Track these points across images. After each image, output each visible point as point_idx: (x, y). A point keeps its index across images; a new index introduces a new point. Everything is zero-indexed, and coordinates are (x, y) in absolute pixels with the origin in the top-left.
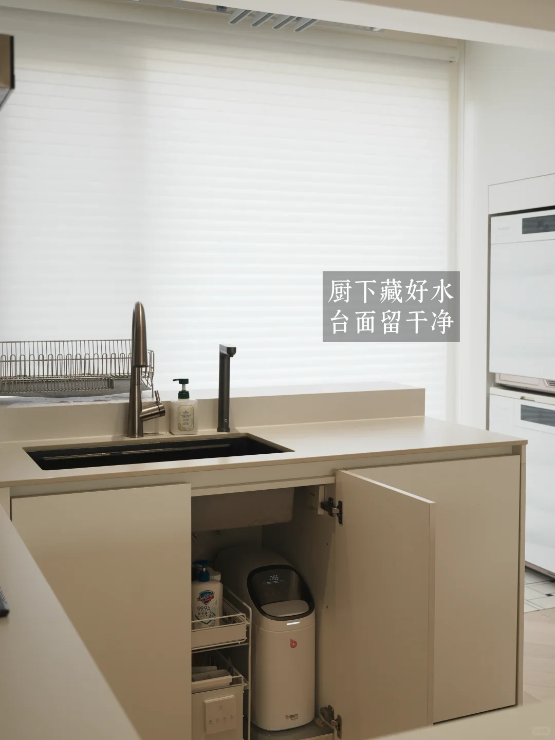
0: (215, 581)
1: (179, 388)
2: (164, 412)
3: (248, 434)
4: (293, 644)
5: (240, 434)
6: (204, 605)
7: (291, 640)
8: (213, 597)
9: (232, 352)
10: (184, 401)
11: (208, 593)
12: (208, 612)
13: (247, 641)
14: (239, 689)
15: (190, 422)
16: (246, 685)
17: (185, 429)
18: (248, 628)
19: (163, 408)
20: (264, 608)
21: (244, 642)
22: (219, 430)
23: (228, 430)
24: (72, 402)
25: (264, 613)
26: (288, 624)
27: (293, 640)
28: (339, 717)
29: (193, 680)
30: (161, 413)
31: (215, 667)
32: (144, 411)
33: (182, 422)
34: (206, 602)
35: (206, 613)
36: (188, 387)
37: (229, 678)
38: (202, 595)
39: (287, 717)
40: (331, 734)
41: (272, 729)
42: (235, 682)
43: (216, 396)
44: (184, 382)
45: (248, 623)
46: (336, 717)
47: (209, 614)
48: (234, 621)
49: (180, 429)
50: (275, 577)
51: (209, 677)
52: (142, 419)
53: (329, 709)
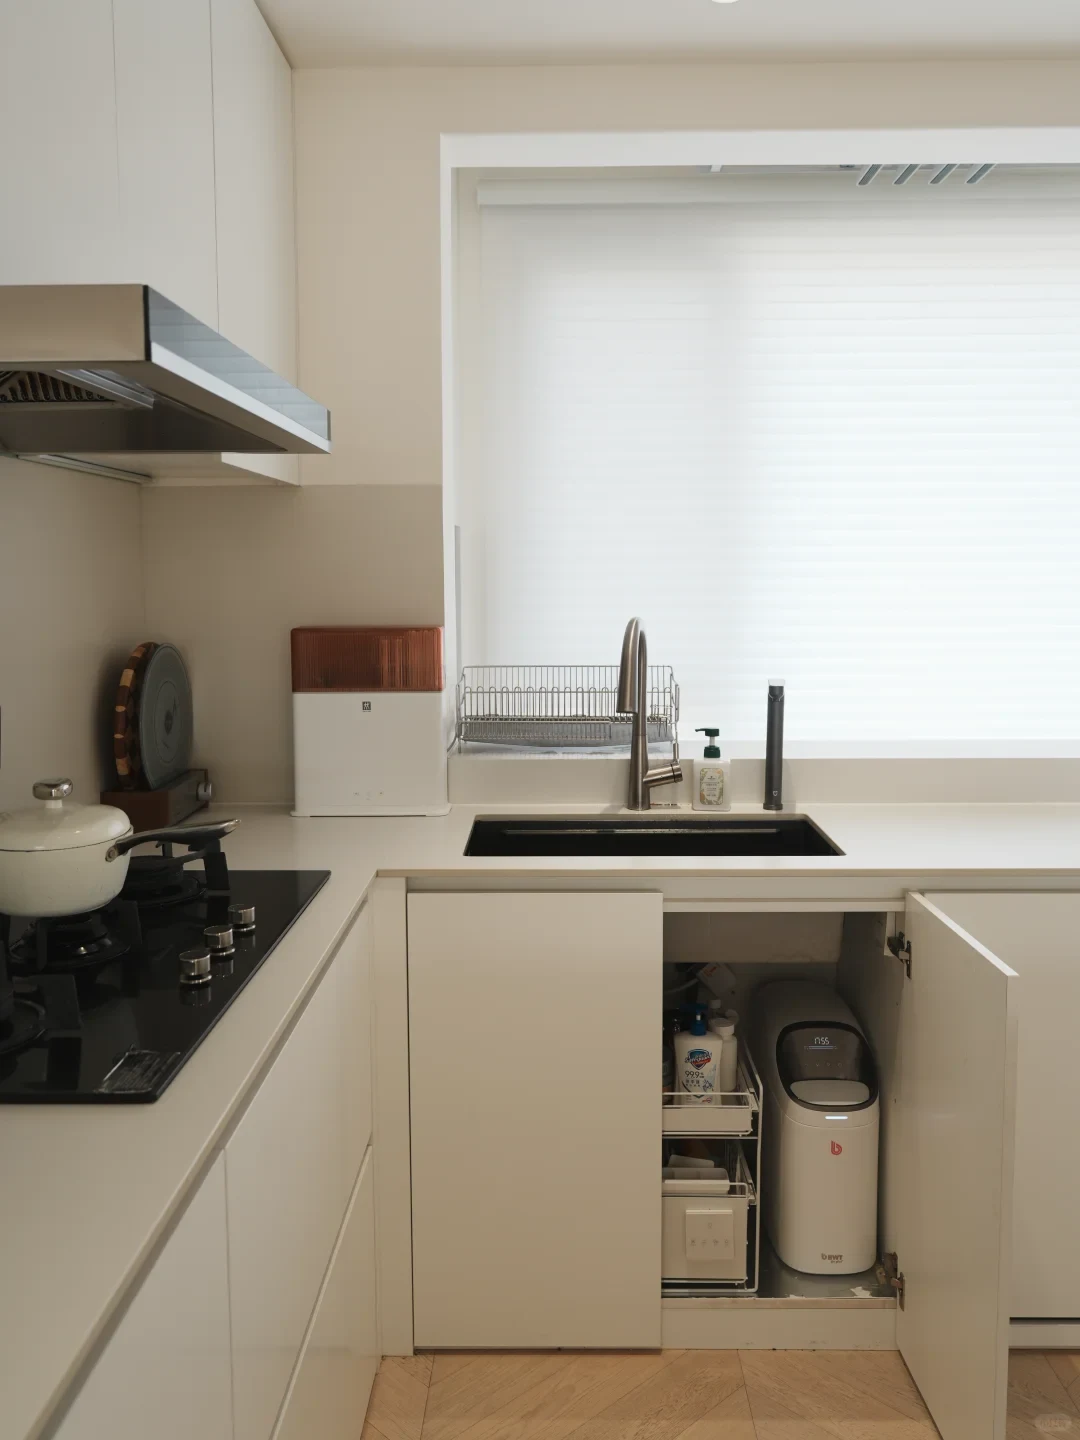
0: (720, 1037)
1: (706, 741)
2: (680, 775)
3: (806, 816)
4: (836, 1149)
5: (794, 815)
6: (695, 1070)
7: (833, 1144)
8: (709, 1060)
9: (777, 693)
10: (712, 761)
11: (702, 1053)
12: (701, 1080)
13: (754, 1133)
14: (740, 1205)
15: (717, 793)
16: (752, 1198)
17: (710, 803)
18: (755, 1115)
19: (679, 770)
20: (795, 1087)
21: (748, 1135)
22: (767, 806)
23: (779, 807)
24: (560, 755)
25: (793, 1096)
26: (828, 1118)
27: (837, 1142)
28: (901, 1274)
29: (665, 1177)
30: (676, 777)
31: (711, 1163)
32: (650, 772)
33: (705, 793)
34: (698, 1066)
35: (698, 1082)
36: (718, 741)
37: (726, 1184)
38: (692, 1054)
39: (824, 1257)
40: (892, 1299)
41: (800, 1270)
42: (732, 1190)
43: (763, 756)
44: (712, 733)
45: (755, 1108)
46: (899, 1276)
47: (702, 1083)
48: (740, 1101)
49: (702, 799)
50: (825, 1040)
51: (698, 1177)
52: (648, 785)
53: (894, 1257)
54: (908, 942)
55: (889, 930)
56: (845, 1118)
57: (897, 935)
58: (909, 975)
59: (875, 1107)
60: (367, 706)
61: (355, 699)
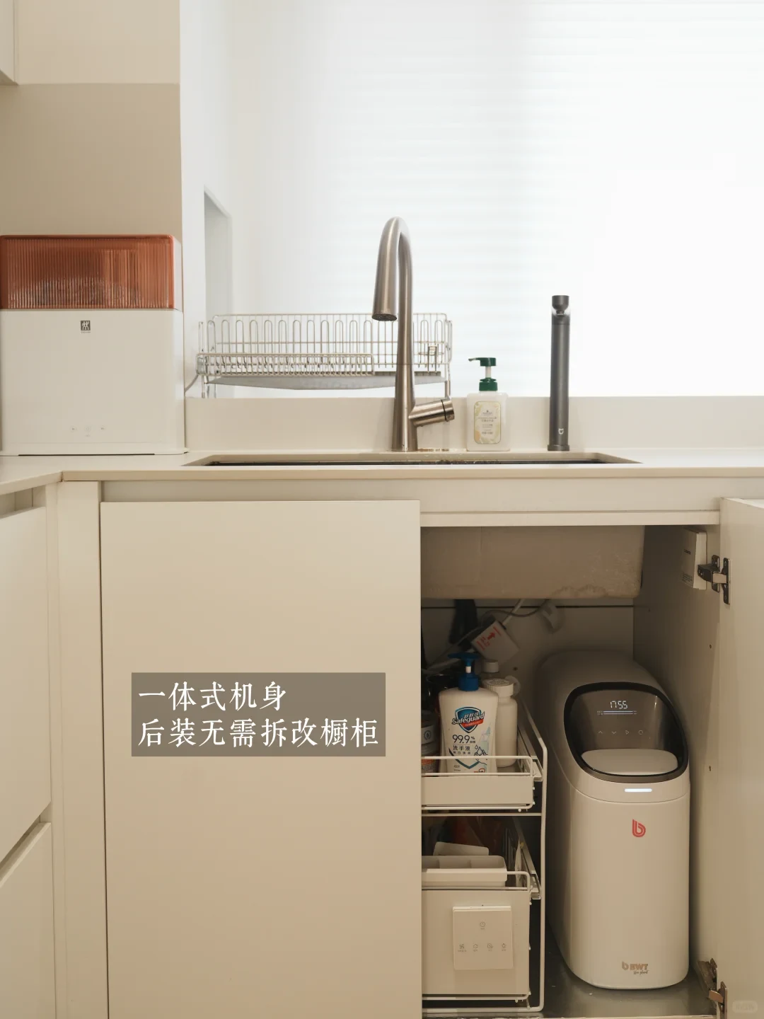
0: (496, 694)
1: (481, 373)
2: (452, 412)
3: (597, 454)
4: (638, 830)
5: (582, 454)
6: (464, 734)
7: (634, 823)
8: (481, 721)
9: (561, 302)
10: (488, 395)
11: (473, 711)
12: (472, 746)
13: (537, 808)
14: (521, 899)
15: (495, 430)
16: (536, 890)
17: (486, 443)
18: (538, 785)
19: (450, 405)
20: (586, 756)
21: (530, 811)
22: (549, 450)
23: (566, 448)
25: (585, 766)
26: (627, 791)
27: (638, 822)
28: (722, 984)
29: (425, 866)
30: (447, 415)
31: (486, 850)
32: (416, 409)
33: (481, 430)
34: (468, 729)
35: (468, 748)
36: (494, 373)
37: (503, 873)
38: (461, 713)
39: (624, 966)
40: (711, 1017)
41: (595, 984)
42: (511, 882)
43: (546, 392)
44: (487, 362)
45: (538, 775)
46: (719, 987)
47: (473, 750)
48: (518, 767)
49: (477, 439)
50: (623, 704)
51: (469, 866)
52: (415, 423)
53: (712, 966)
54: (726, 560)
55: (700, 557)
56: (649, 790)
57: (710, 561)
58: (726, 601)
59: (685, 776)
60: (86, 326)
61: (71, 317)
